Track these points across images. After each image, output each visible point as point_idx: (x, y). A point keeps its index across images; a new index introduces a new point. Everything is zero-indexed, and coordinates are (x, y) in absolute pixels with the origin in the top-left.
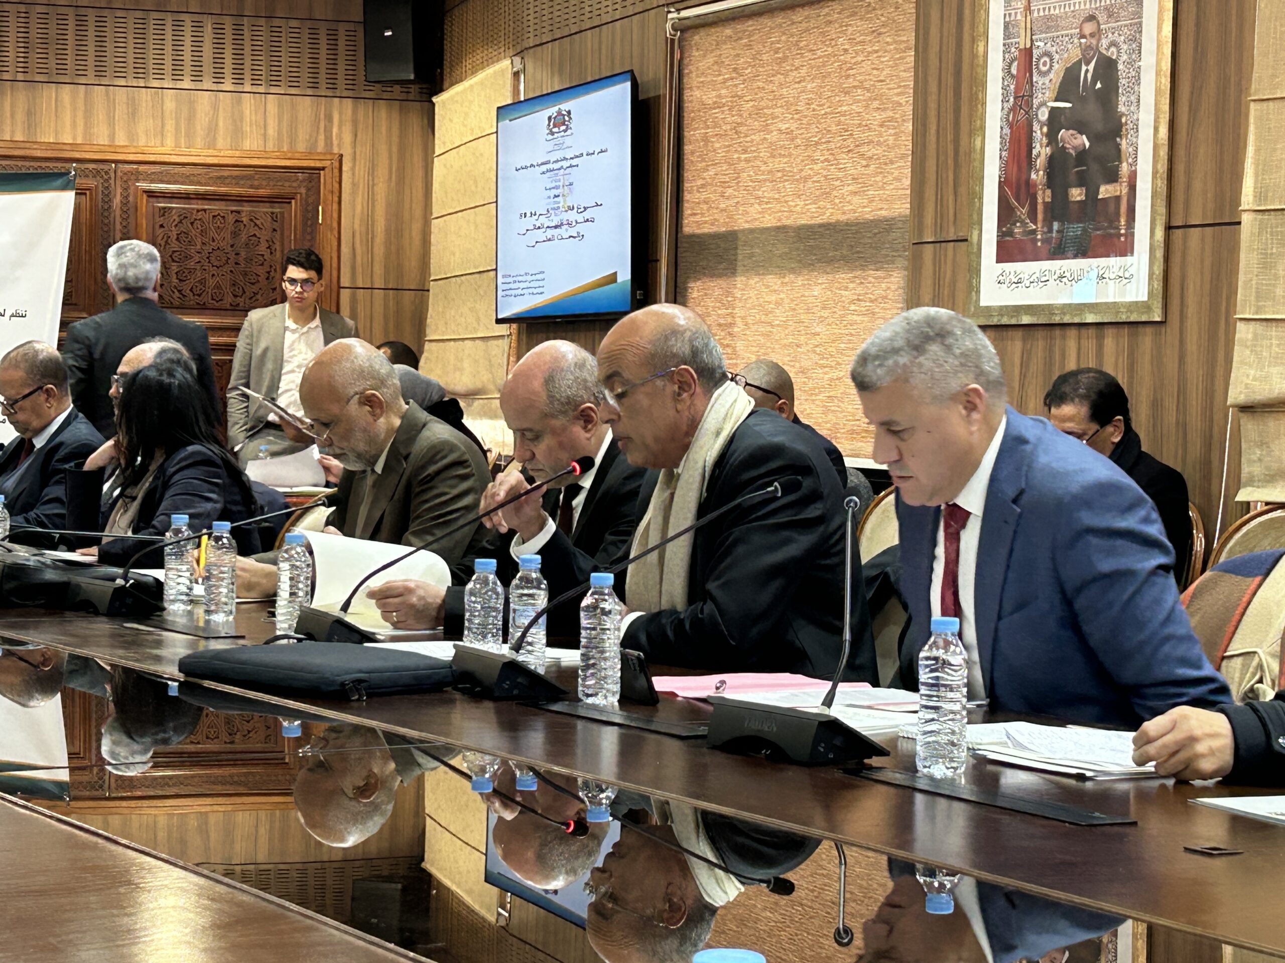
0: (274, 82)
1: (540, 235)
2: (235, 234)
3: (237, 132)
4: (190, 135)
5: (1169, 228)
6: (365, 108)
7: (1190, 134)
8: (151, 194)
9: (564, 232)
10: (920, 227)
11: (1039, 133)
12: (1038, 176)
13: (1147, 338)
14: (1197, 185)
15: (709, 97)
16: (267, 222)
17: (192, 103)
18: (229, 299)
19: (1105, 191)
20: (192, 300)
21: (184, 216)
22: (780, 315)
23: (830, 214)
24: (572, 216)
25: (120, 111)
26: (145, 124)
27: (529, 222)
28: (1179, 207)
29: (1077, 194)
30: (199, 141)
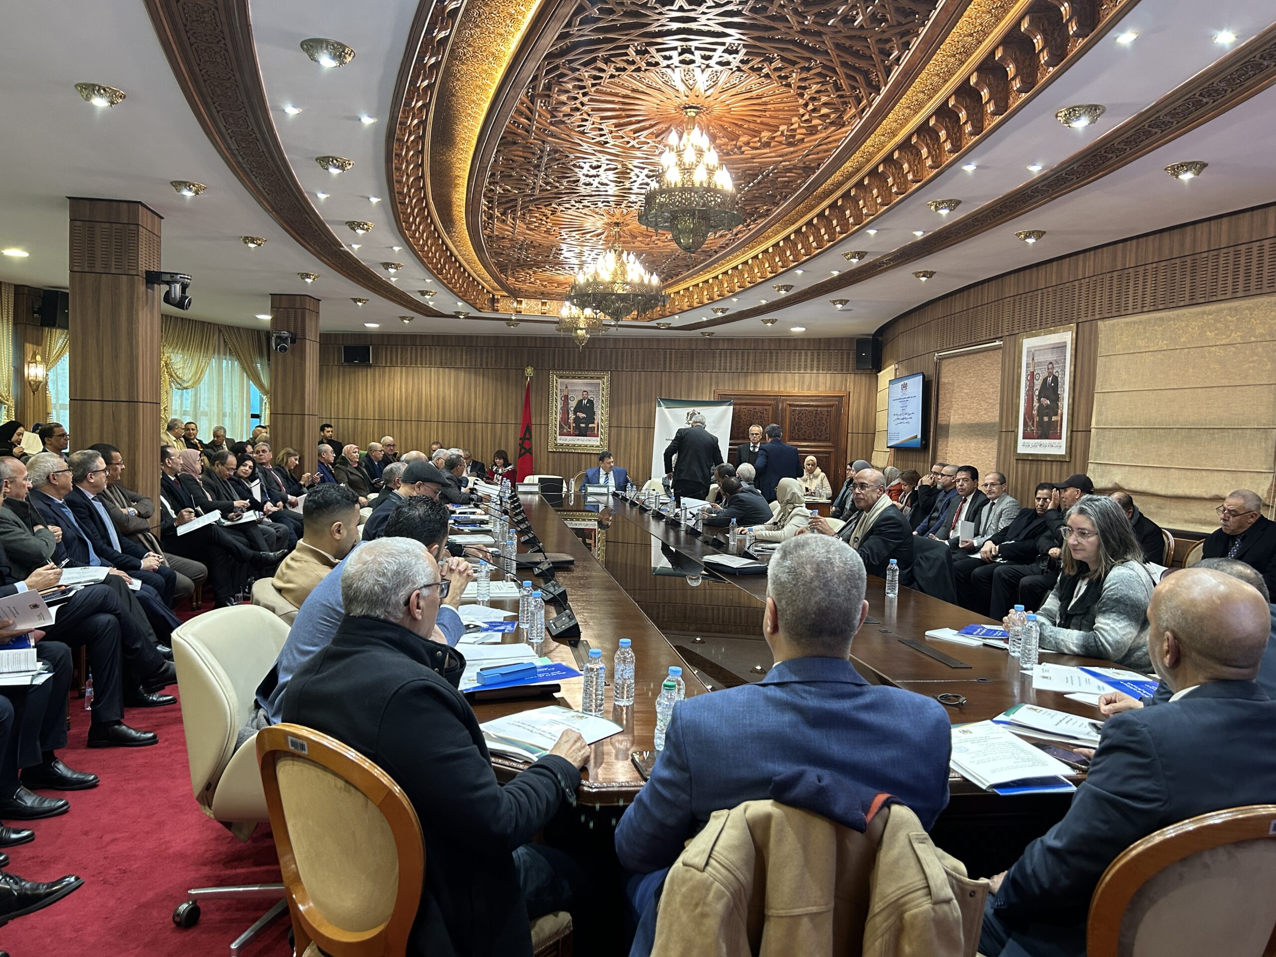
0: (829, 369)
1: (899, 421)
2: (816, 417)
3: (817, 386)
4: (803, 387)
5: (1072, 431)
6: (858, 377)
7: (1079, 401)
8: (790, 405)
9: (905, 421)
10: (1001, 427)
11: (1035, 399)
12: (1035, 412)
13: (1065, 466)
14: (1080, 418)
15: (946, 381)
16: (826, 413)
17: (803, 377)
18: (813, 437)
19: (1054, 418)
20: (802, 437)
21: (800, 411)
22: (962, 451)
23: (977, 420)
24: (906, 416)
25: (782, 381)
26: (789, 384)
27: (896, 417)
28: (1075, 425)
29: (1046, 419)
30: (806, 387)
